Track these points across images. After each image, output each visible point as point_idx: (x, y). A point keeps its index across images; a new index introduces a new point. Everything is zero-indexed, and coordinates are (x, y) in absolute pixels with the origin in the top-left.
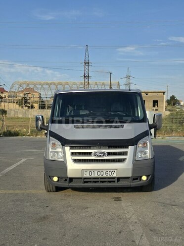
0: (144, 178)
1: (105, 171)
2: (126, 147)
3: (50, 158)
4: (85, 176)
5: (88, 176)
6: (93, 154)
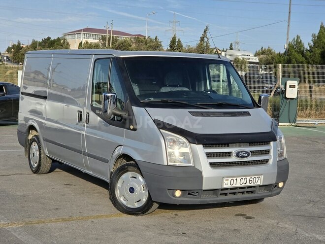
0: (281, 185)
1: (248, 178)
3: (170, 164)
4: (225, 186)
5: (229, 186)
6: (234, 155)
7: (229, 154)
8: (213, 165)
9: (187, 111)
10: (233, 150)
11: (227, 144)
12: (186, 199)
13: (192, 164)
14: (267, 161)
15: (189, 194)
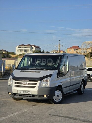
0: (45, 96)
1: (26, 91)
2: (37, 81)
4: (19, 93)
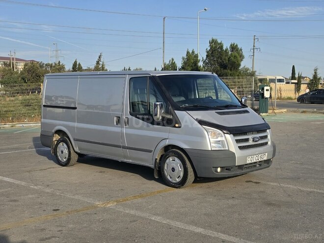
3: (213, 149)
4: (248, 162)
5: (250, 162)
6: (251, 140)
7: (247, 140)
8: (240, 148)
9: (214, 111)
10: (250, 137)
11: (245, 133)
12: (225, 173)
13: (227, 149)
14: (267, 143)
15: (226, 170)
